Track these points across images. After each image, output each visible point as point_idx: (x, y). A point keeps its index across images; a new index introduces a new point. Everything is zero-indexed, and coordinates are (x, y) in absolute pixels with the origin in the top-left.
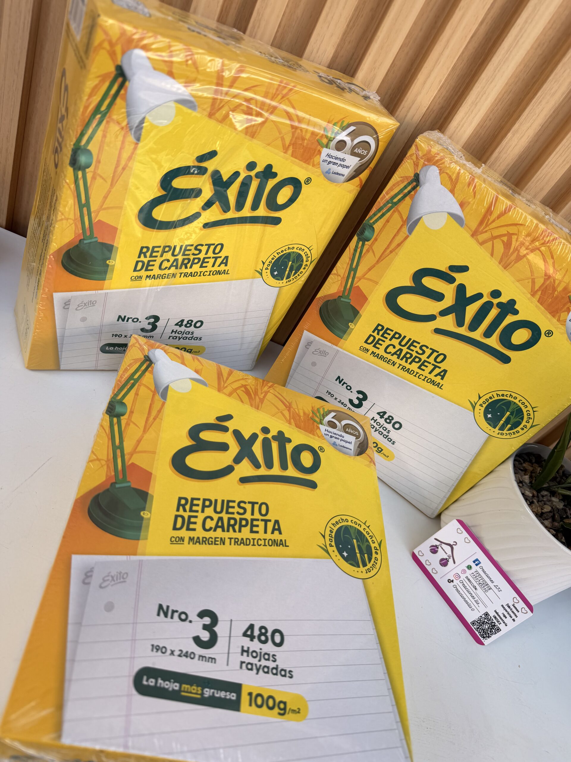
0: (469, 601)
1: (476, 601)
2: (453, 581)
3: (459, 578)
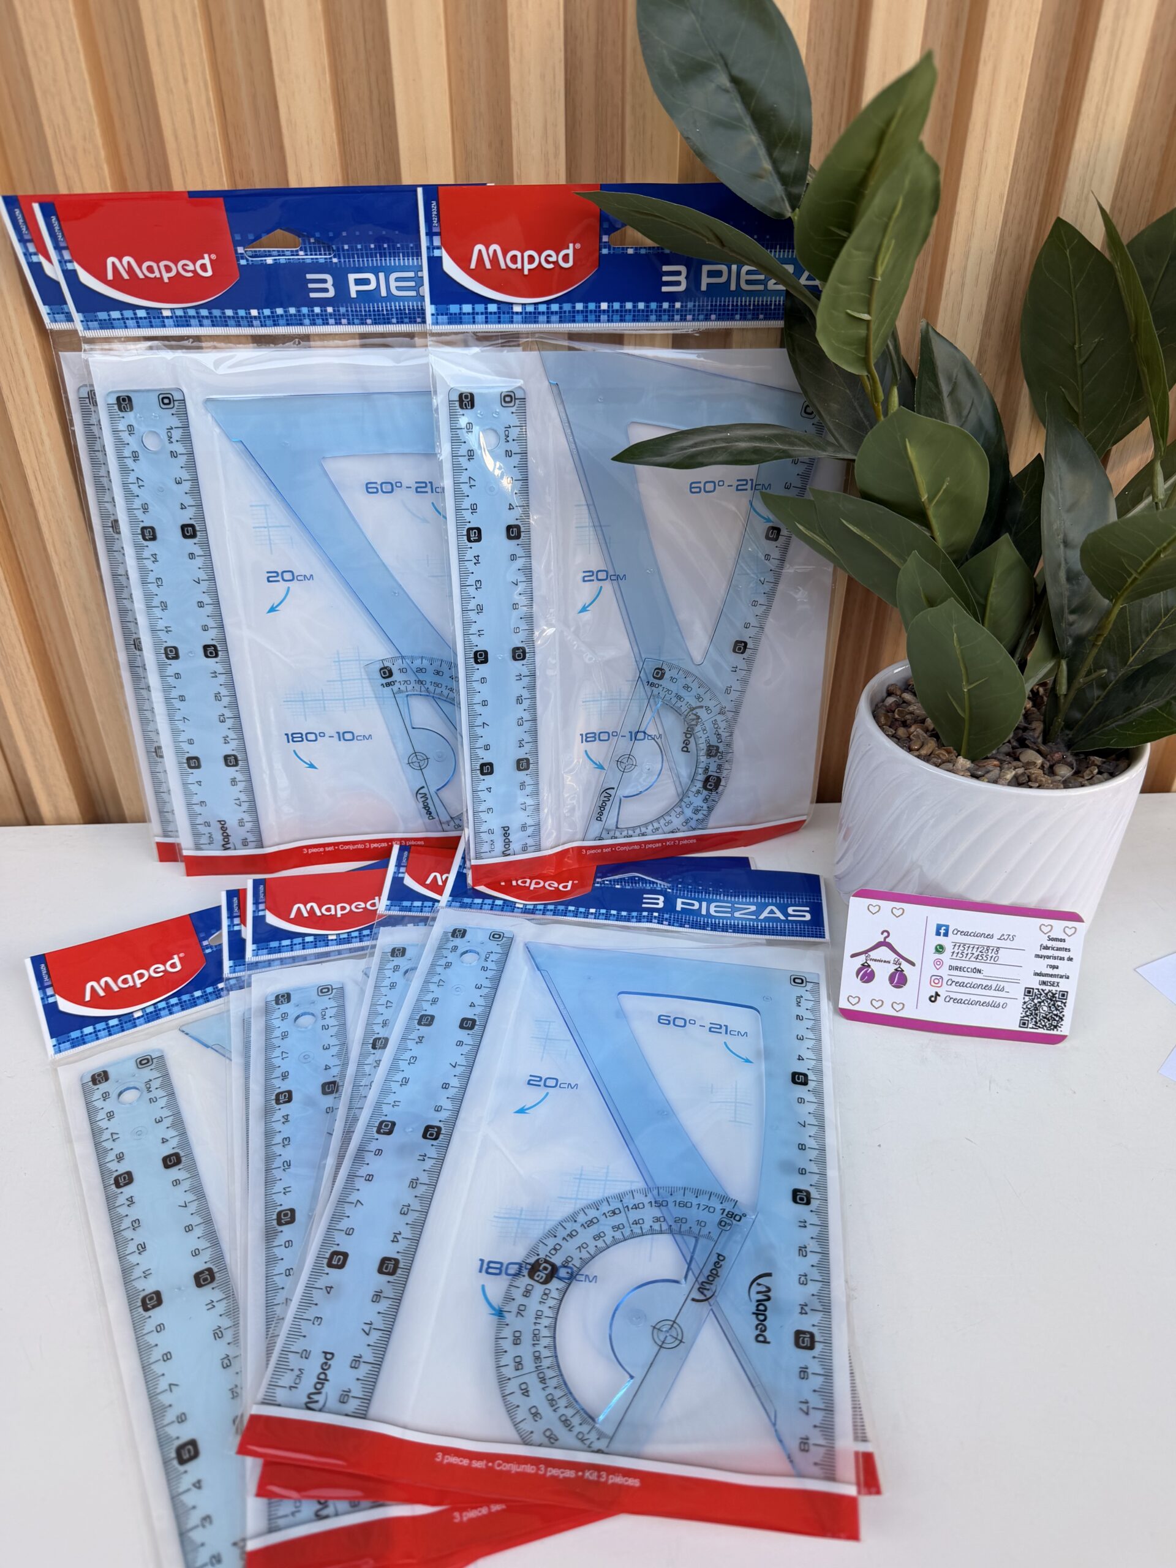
0: (987, 1000)
1: (997, 989)
2: (937, 995)
3: (940, 981)
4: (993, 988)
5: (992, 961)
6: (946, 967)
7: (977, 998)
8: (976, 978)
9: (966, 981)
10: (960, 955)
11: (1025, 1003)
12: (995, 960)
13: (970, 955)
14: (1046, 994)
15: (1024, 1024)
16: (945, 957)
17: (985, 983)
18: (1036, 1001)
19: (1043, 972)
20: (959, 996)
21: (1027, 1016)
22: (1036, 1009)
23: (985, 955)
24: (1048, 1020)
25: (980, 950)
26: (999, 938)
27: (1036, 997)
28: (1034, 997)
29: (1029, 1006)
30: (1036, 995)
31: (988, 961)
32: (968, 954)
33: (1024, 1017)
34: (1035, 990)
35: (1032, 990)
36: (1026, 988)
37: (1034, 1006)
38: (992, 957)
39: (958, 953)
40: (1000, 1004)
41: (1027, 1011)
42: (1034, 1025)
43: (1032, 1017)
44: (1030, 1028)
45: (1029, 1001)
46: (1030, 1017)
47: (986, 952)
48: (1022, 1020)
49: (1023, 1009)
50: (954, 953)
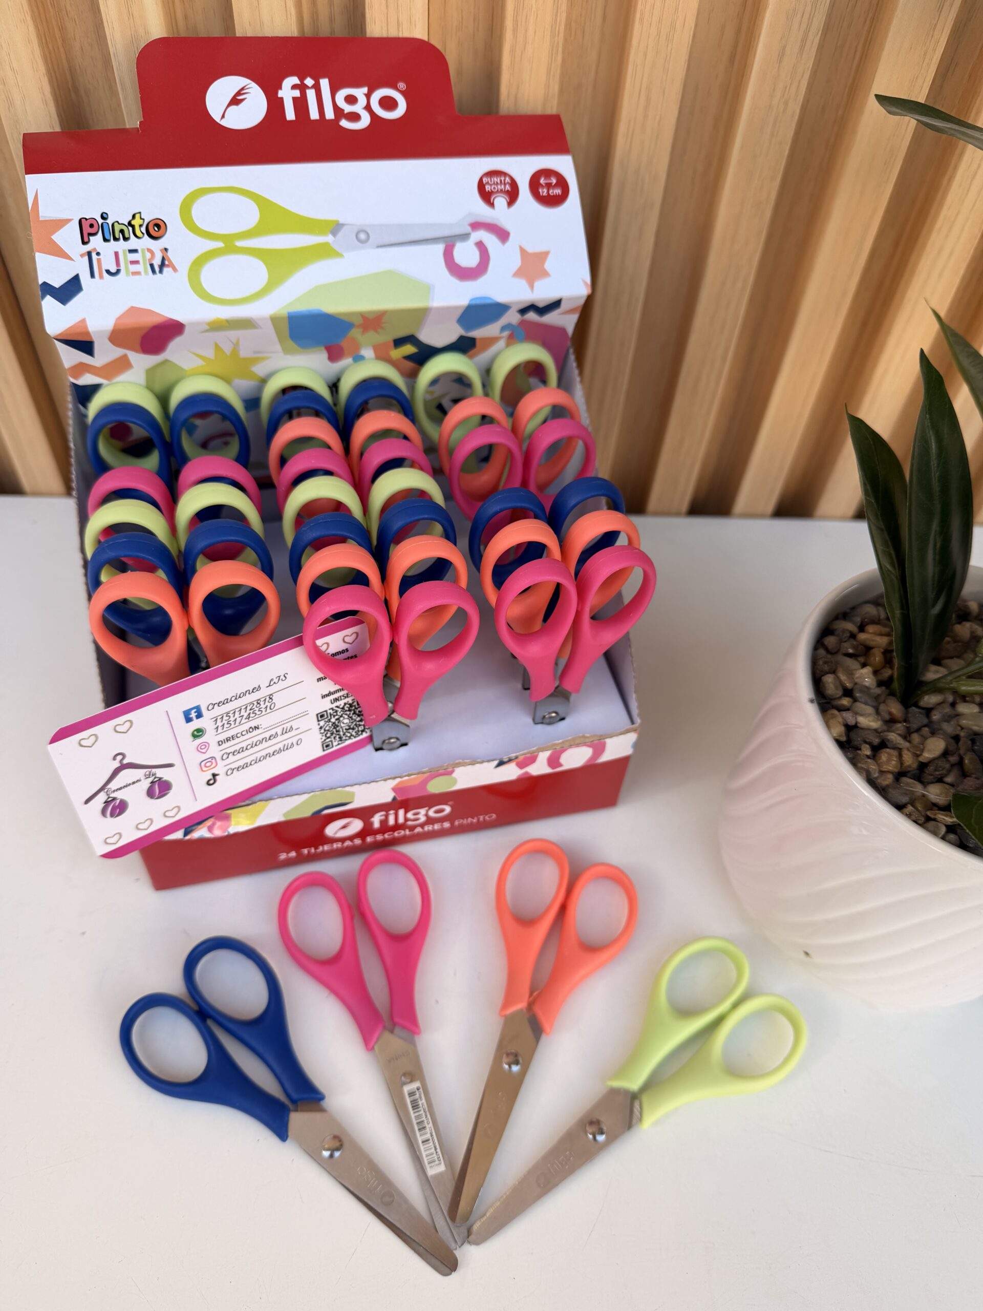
0: (277, 747)
2: (214, 775)
3: (213, 761)
4: (279, 733)
5: (269, 711)
6: (213, 745)
7: (264, 753)
8: (256, 736)
9: (244, 745)
10: (226, 726)
11: (321, 728)
12: (271, 708)
13: (238, 720)
14: (343, 708)
15: (327, 746)
16: (210, 737)
17: (267, 735)
18: (333, 720)
19: (332, 690)
20: (241, 763)
21: (328, 738)
22: (335, 726)
23: (257, 709)
24: (353, 729)
25: (249, 708)
26: (268, 685)
27: (332, 716)
28: (329, 718)
29: (327, 728)
30: (331, 715)
31: (263, 713)
32: (235, 720)
33: (325, 740)
34: (329, 711)
35: (325, 713)
36: (317, 715)
37: (332, 725)
38: (266, 707)
39: (223, 725)
40: (292, 744)
41: (327, 733)
42: (338, 741)
43: (334, 735)
44: (336, 746)
45: (325, 723)
46: (332, 737)
47: (258, 705)
48: (323, 745)
49: (321, 735)
50: (217, 728)
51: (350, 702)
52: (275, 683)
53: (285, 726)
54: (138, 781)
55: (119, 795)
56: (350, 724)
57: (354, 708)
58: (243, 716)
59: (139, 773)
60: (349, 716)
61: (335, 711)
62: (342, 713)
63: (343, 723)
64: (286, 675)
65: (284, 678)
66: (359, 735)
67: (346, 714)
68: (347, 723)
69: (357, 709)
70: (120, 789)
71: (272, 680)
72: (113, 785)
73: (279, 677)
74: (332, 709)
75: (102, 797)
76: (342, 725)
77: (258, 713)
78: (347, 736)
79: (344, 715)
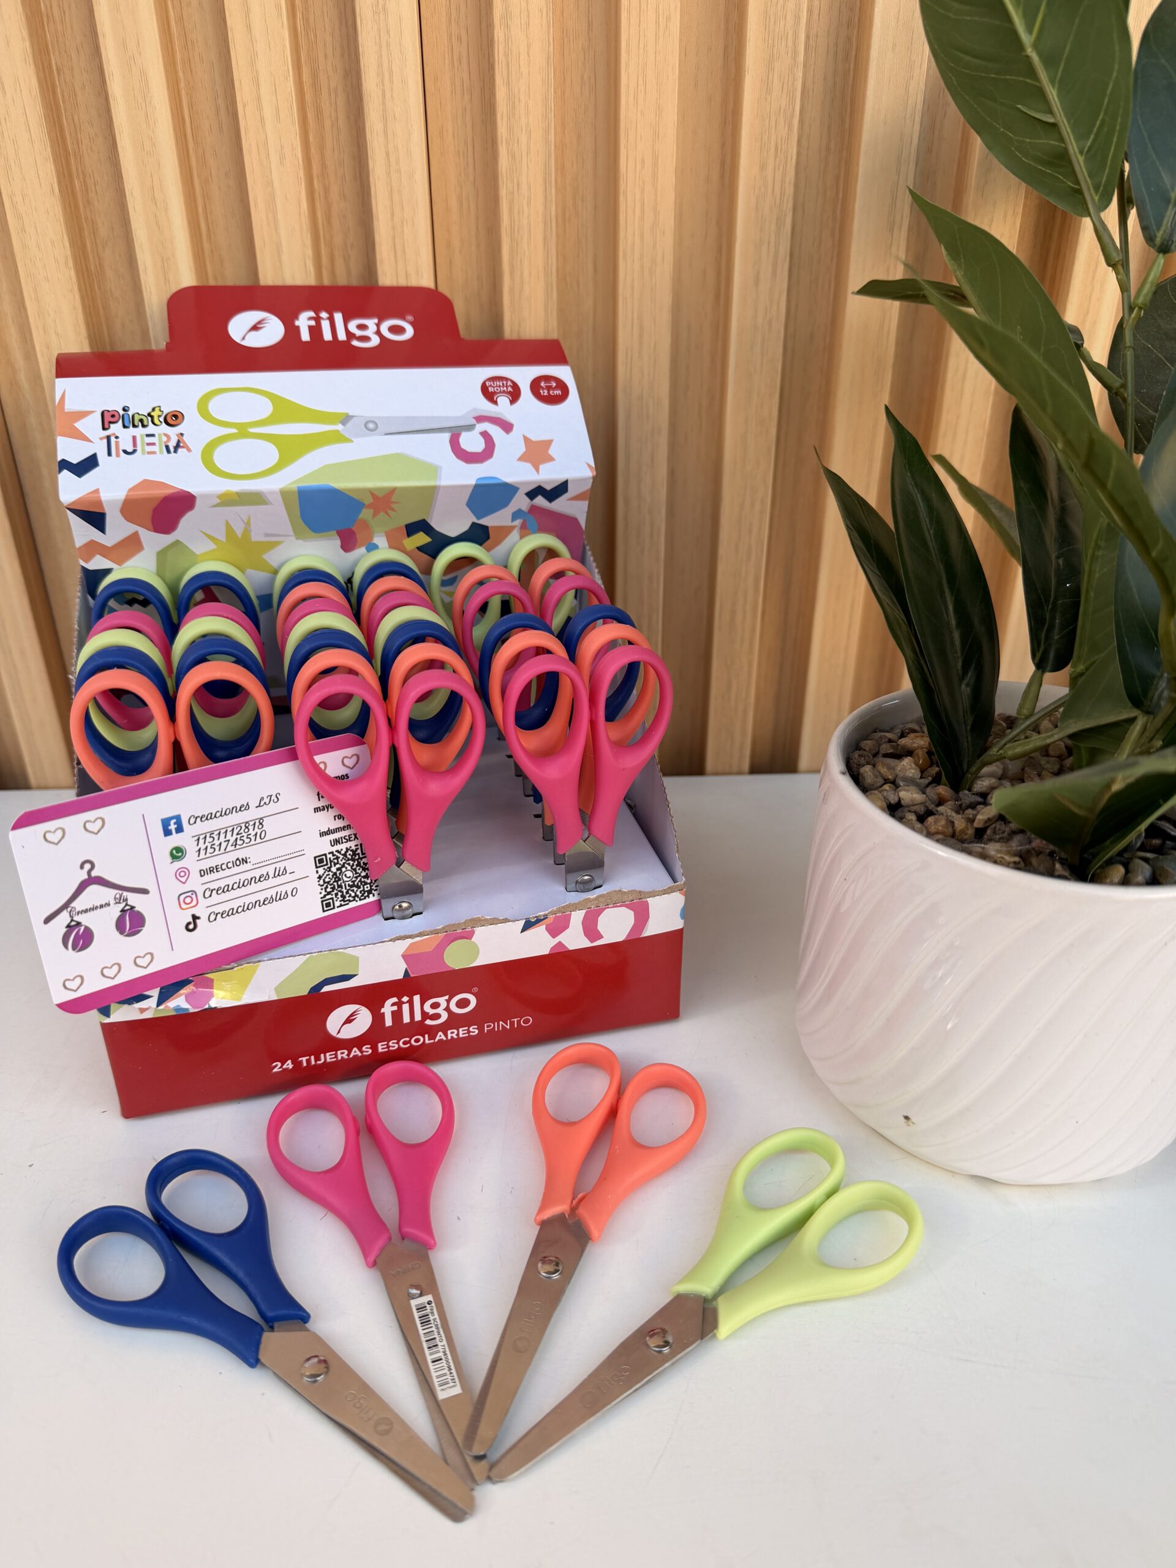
0: (268, 894)
2: (195, 918)
3: (194, 896)
4: (271, 875)
5: (258, 840)
6: (195, 874)
7: (252, 899)
8: (243, 872)
9: (230, 881)
10: (210, 850)
11: (320, 877)
12: (262, 837)
13: (224, 845)
14: (345, 855)
15: (328, 905)
16: (191, 862)
17: (257, 874)
18: (334, 869)
19: (332, 828)
20: (226, 907)
21: (329, 893)
22: (338, 879)
23: (245, 835)
24: (358, 887)
25: (236, 832)
26: (258, 805)
27: (333, 864)
28: (329, 865)
29: (327, 880)
30: (331, 862)
31: (253, 842)
32: (220, 844)
33: (325, 896)
34: (329, 856)
35: (324, 857)
36: (315, 858)
37: (333, 876)
38: (256, 834)
39: (206, 848)
40: (286, 893)
41: (327, 887)
42: (340, 901)
43: (336, 892)
44: (338, 907)
45: (325, 872)
46: (333, 893)
47: (246, 830)
48: (322, 902)
49: (320, 887)
50: (199, 850)
51: (354, 848)
52: (265, 803)
53: (277, 865)
54: (108, 905)
55: (85, 920)
56: (354, 879)
57: (357, 857)
58: (229, 841)
59: (109, 894)
60: (351, 868)
61: (335, 857)
62: (344, 861)
63: (345, 875)
64: (278, 795)
65: (276, 800)
66: (365, 898)
67: (349, 864)
68: (350, 877)
69: (361, 859)
70: (86, 911)
71: (262, 799)
72: (78, 904)
73: (271, 796)
74: (332, 853)
75: (64, 919)
76: (345, 879)
77: (249, 840)
78: (350, 896)
79: (346, 865)
